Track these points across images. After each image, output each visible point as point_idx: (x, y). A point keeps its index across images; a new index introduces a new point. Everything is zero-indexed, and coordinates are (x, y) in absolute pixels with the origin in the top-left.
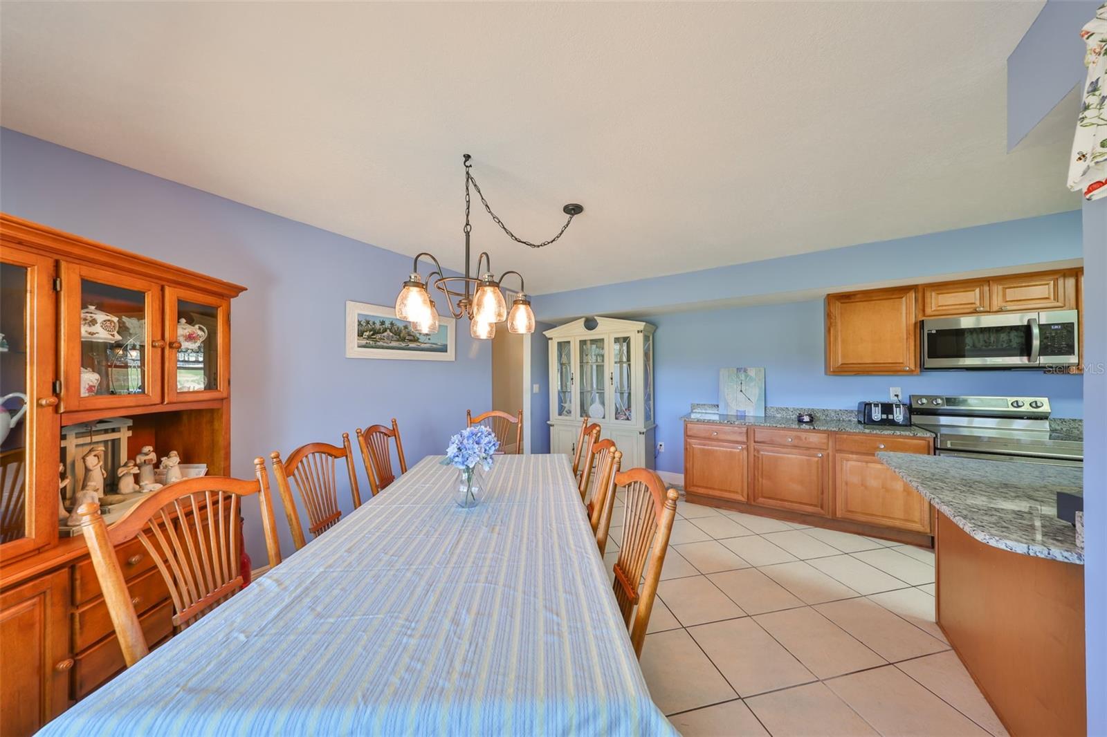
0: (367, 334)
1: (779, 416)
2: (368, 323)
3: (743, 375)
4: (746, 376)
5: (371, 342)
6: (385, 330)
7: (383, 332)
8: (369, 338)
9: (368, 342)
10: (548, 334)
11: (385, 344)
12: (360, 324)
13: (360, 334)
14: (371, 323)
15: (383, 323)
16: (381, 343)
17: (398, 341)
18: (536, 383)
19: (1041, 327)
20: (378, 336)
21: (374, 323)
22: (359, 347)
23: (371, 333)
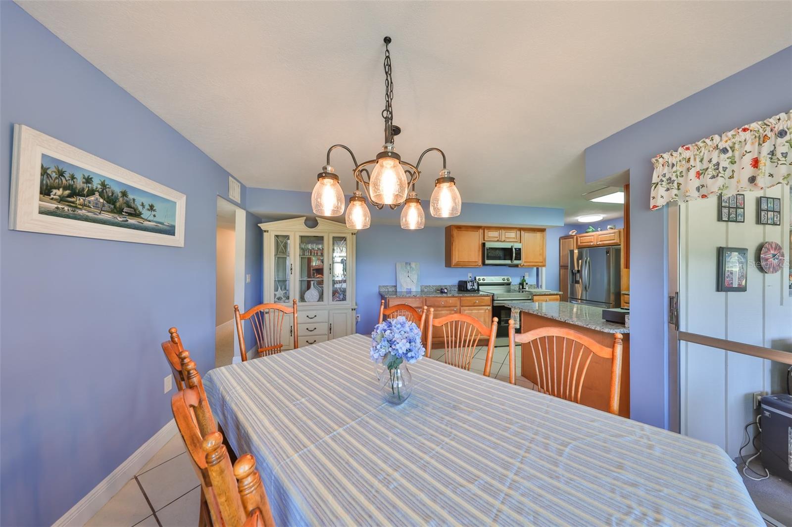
0: (59, 192)
1: (426, 290)
2: (61, 174)
3: (409, 267)
4: (411, 267)
5: (66, 208)
6: (91, 193)
7: (88, 196)
8: (62, 200)
9: (60, 206)
10: (263, 226)
11: (90, 214)
12: (44, 172)
13: (45, 191)
14: (67, 175)
15: (88, 180)
16: (83, 212)
17: (112, 212)
18: (248, 274)
19: (515, 249)
20: (80, 200)
21: (73, 177)
22: (41, 212)
23: (67, 192)
